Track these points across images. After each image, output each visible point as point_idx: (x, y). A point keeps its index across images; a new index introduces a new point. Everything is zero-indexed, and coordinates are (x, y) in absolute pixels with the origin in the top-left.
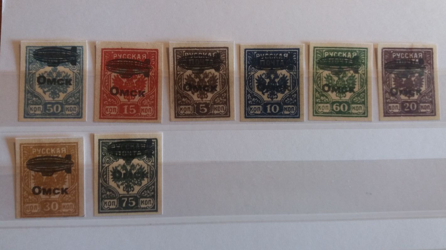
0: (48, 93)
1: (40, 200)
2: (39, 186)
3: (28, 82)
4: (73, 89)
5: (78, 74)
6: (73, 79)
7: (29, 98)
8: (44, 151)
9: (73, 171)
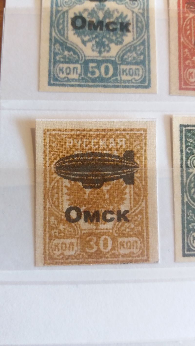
0: (89, 45)
1: (79, 232)
2: (78, 206)
3: (56, 26)
4: (133, 38)
5: (140, 15)
6: (133, 22)
7: (57, 51)
8: (87, 144)
9: (137, 180)
